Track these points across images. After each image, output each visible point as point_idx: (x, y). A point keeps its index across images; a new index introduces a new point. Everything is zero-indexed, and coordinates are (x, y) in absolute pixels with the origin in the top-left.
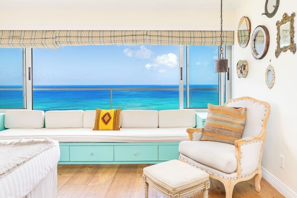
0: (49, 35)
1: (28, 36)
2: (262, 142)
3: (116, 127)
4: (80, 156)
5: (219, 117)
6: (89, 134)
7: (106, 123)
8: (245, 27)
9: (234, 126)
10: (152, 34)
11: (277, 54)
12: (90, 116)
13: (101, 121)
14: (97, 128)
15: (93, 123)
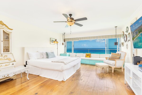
0: (77, 39)
1: (73, 39)
2: (123, 61)
3: (90, 57)
4: (84, 62)
5: (113, 55)
6: (84, 58)
7: (88, 56)
8: (123, 34)
9: (117, 57)
10: (98, 37)
11: (128, 41)
12: (85, 54)
13: (87, 55)
14: (86, 57)
15: (85, 56)
